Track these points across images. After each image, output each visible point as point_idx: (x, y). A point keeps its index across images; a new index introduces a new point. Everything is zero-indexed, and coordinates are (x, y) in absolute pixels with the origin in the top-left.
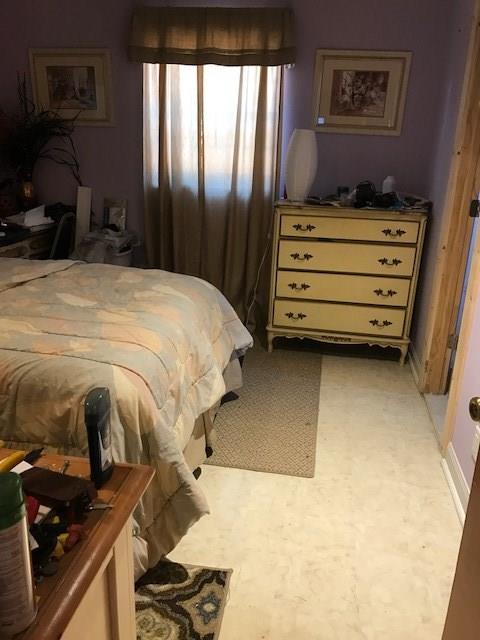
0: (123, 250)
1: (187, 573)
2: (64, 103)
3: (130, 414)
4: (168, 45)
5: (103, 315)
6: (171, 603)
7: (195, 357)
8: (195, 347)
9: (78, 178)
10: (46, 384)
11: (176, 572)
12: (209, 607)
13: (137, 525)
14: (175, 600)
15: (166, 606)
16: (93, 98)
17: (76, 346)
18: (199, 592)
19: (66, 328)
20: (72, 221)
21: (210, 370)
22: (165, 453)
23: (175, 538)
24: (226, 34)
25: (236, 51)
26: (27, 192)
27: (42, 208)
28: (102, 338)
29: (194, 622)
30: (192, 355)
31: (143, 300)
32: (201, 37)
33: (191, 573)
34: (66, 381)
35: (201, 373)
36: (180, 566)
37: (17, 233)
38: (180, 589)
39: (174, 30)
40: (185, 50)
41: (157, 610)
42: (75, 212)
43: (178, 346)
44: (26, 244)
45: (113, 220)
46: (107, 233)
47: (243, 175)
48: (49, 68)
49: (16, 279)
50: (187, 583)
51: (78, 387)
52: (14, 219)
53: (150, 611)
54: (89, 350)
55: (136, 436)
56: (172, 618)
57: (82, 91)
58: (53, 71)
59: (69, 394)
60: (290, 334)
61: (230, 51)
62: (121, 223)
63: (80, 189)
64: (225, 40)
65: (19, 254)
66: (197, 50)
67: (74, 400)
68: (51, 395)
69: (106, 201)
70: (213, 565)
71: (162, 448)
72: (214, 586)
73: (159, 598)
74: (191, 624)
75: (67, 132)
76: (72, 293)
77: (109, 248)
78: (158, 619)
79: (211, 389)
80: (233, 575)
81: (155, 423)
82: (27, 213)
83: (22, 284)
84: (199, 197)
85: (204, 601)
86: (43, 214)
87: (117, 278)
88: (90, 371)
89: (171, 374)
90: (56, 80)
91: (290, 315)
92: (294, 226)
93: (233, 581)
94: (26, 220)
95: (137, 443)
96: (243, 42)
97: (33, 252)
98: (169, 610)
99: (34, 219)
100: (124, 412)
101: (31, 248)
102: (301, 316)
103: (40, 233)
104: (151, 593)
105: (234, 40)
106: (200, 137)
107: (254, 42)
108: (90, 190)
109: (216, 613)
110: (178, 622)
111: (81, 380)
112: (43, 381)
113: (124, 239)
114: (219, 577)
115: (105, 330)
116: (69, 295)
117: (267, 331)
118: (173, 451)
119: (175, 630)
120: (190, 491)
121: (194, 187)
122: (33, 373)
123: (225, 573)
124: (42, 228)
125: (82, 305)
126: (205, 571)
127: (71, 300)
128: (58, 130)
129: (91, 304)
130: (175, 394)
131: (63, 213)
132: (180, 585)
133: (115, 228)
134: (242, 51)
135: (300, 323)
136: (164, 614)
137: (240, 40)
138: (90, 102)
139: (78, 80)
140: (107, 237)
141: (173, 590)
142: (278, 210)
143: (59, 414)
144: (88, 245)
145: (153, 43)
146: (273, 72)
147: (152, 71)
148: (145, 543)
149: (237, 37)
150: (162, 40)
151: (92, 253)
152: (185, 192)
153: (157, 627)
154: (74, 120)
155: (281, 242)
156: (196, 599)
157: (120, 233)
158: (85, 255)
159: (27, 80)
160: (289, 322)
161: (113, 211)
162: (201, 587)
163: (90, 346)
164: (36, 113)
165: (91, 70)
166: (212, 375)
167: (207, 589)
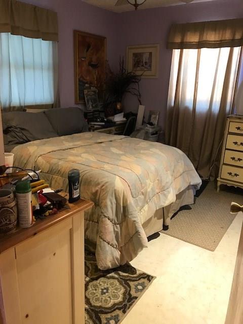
0: (153, 134)
1: (136, 272)
2: (138, 68)
3: (119, 196)
4: (185, 41)
5: (123, 158)
6: (126, 281)
7: (160, 181)
8: (161, 177)
9: (140, 101)
10: (91, 179)
11: (132, 270)
12: (140, 287)
13: (117, 244)
14: (127, 280)
15: (122, 281)
16: (150, 66)
17: (106, 167)
18: (138, 280)
19: (107, 160)
20: (135, 120)
21: (168, 189)
22: (131, 216)
23: (133, 255)
24: (214, 32)
25: (217, 41)
26: (118, 107)
27: (123, 113)
28: (117, 165)
29: (132, 290)
30: (158, 180)
31: (143, 154)
32: (201, 35)
33: (138, 272)
34: (98, 179)
35: (163, 190)
36: (135, 269)
37: (110, 124)
38: (131, 277)
39: (189, 33)
40: (192, 42)
41: (119, 281)
42: (136, 116)
43: (150, 174)
44: (113, 128)
45: (152, 121)
46: (147, 126)
47: (216, 101)
48: (134, 54)
49: (100, 141)
50: (135, 276)
51: (102, 182)
52: (111, 118)
53: (116, 281)
54: (110, 169)
55: (120, 205)
56: (123, 286)
57: (146, 63)
58: (135, 55)
59: (99, 184)
60: (230, 184)
61: (214, 41)
62: (155, 122)
63: (140, 106)
64: (213, 36)
65: (110, 133)
66: (199, 42)
67: (99, 186)
68: (93, 183)
69: (150, 111)
70: (149, 273)
71: (130, 214)
72: (145, 280)
73: (121, 277)
74: (130, 291)
75: (137, 81)
76: (117, 148)
77: (147, 133)
78: (118, 284)
79: (167, 198)
80: (155, 279)
81: (128, 202)
82: (116, 116)
83: (101, 143)
84: (193, 112)
85: (139, 284)
86: (123, 116)
87: (138, 144)
88: (107, 177)
89: (143, 185)
90: (136, 58)
91: (230, 174)
92: (236, 128)
93: (154, 282)
94: (115, 119)
95: (120, 209)
96: (222, 36)
97: (116, 132)
98: (123, 282)
99: (119, 118)
100: (117, 194)
101: (116, 130)
102: (236, 175)
103: (120, 124)
104: (119, 274)
105: (217, 35)
106: (196, 83)
107: (228, 36)
108: (144, 106)
109: (141, 290)
110: (125, 288)
111: (103, 180)
112: (91, 178)
113: (154, 130)
114: (149, 278)
115: (120, 163)
116: (115, 149)
117: (217, 181)
118: (135, 216)
119: (123, 290)
120: (140, 235)
121: (191, 107)
122: (88, 174)
123: (152, 277)
124: (121, 122)
125: (118, 153)
126: (144, 274)
127: (114, 150)
128: (134, 80)
129: (121, 153)
130: (145, 194)
131: (131, 117)
132: (132, 276)
133: (151, 124)
134: (221, 41)
135: (235, 179)
136: (121, 284)
137: (220, 36)
138: (149, 68)
139: (145, 58)
140: (146, 128)
141: (128, 276)
142: (228, 119)
143: (94, 191)
144: (139, 130)
145: (178, 40)
146: (237, 50)
147: (176, 52)
148: (120, 253)
149: (219, 34)
150: (183, 39)
151: (139, 134)
152: (187, 109)
153: (116, 287)
154: (141, 75)
155: (229, 135)
156: (136, 283)
157: (153, 127)
158: (136, 135)
159: (124, 59)
160: (229, 177)
161: (153, 116)
162: (139, 279)
163: (111, 168)
164: (126, 73)
165: (151, 53)
166: (168, 191)
167: (142, 280)
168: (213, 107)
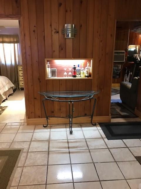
32: (3, 39)
91: (23, 84)
107: (12, 40)
117: (19, 87)
142: (18, 66)
146: (16, 44)
149: (9, 39)
155: (19, 72)
168: (12, 63)
